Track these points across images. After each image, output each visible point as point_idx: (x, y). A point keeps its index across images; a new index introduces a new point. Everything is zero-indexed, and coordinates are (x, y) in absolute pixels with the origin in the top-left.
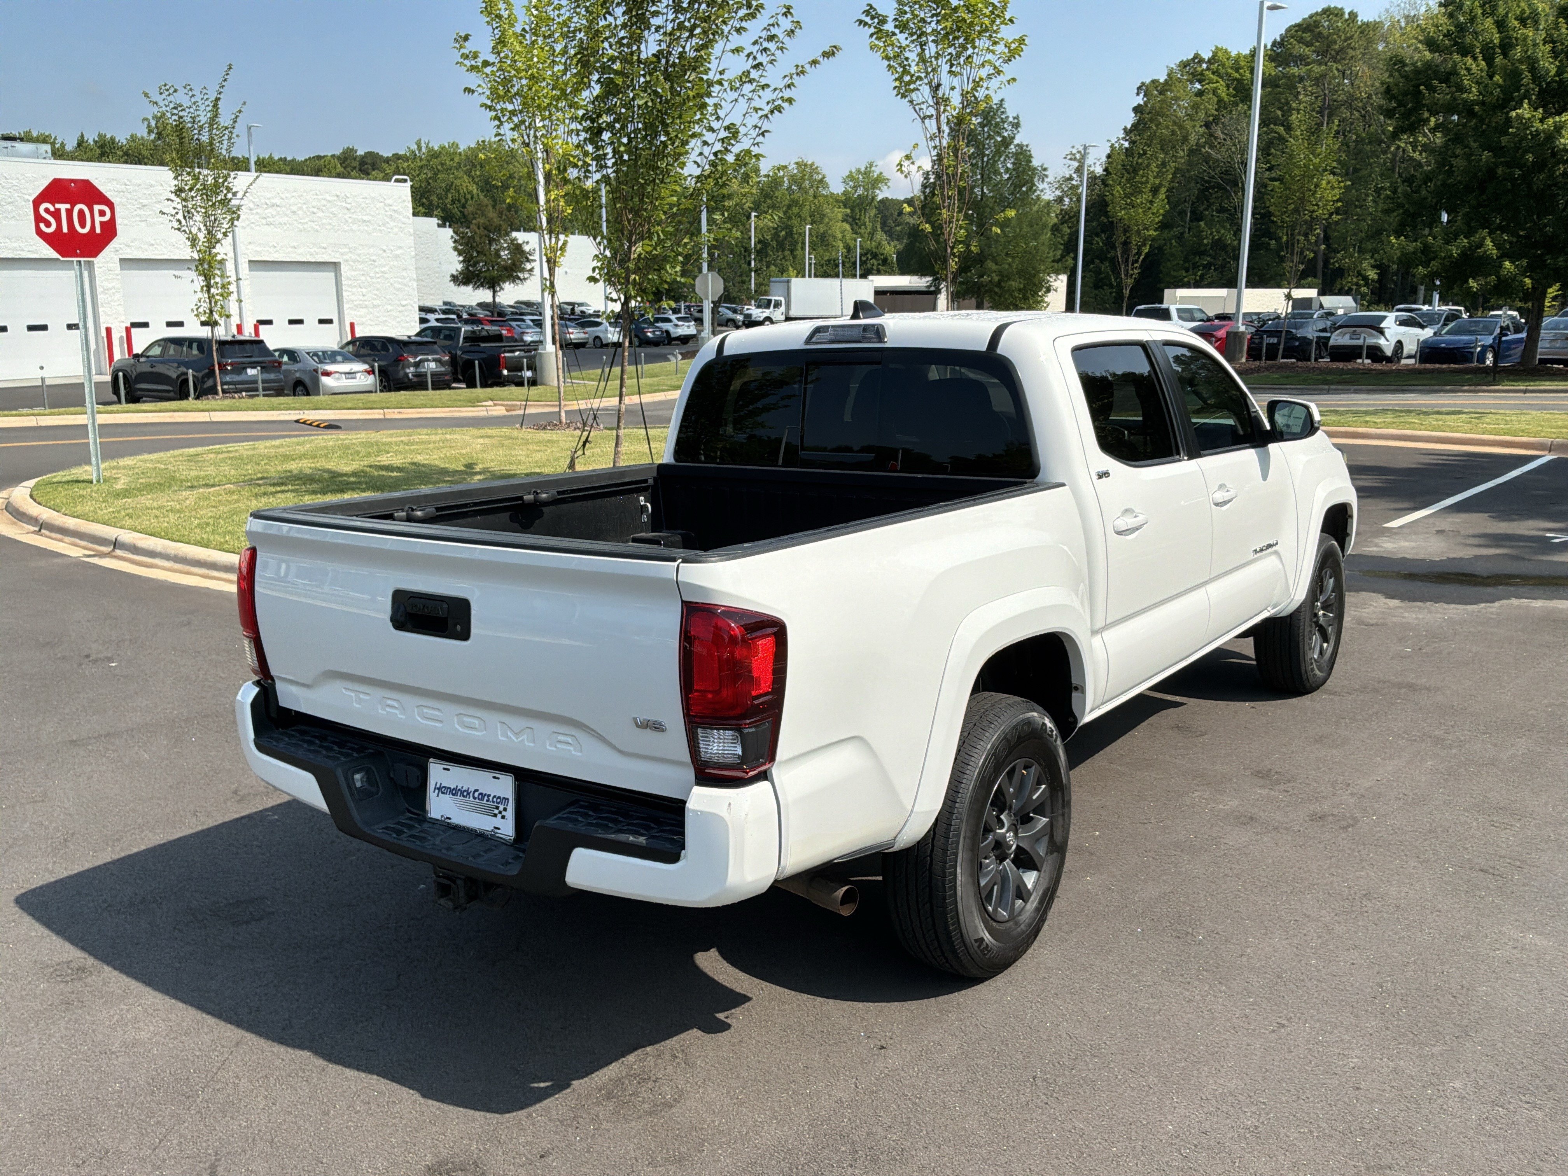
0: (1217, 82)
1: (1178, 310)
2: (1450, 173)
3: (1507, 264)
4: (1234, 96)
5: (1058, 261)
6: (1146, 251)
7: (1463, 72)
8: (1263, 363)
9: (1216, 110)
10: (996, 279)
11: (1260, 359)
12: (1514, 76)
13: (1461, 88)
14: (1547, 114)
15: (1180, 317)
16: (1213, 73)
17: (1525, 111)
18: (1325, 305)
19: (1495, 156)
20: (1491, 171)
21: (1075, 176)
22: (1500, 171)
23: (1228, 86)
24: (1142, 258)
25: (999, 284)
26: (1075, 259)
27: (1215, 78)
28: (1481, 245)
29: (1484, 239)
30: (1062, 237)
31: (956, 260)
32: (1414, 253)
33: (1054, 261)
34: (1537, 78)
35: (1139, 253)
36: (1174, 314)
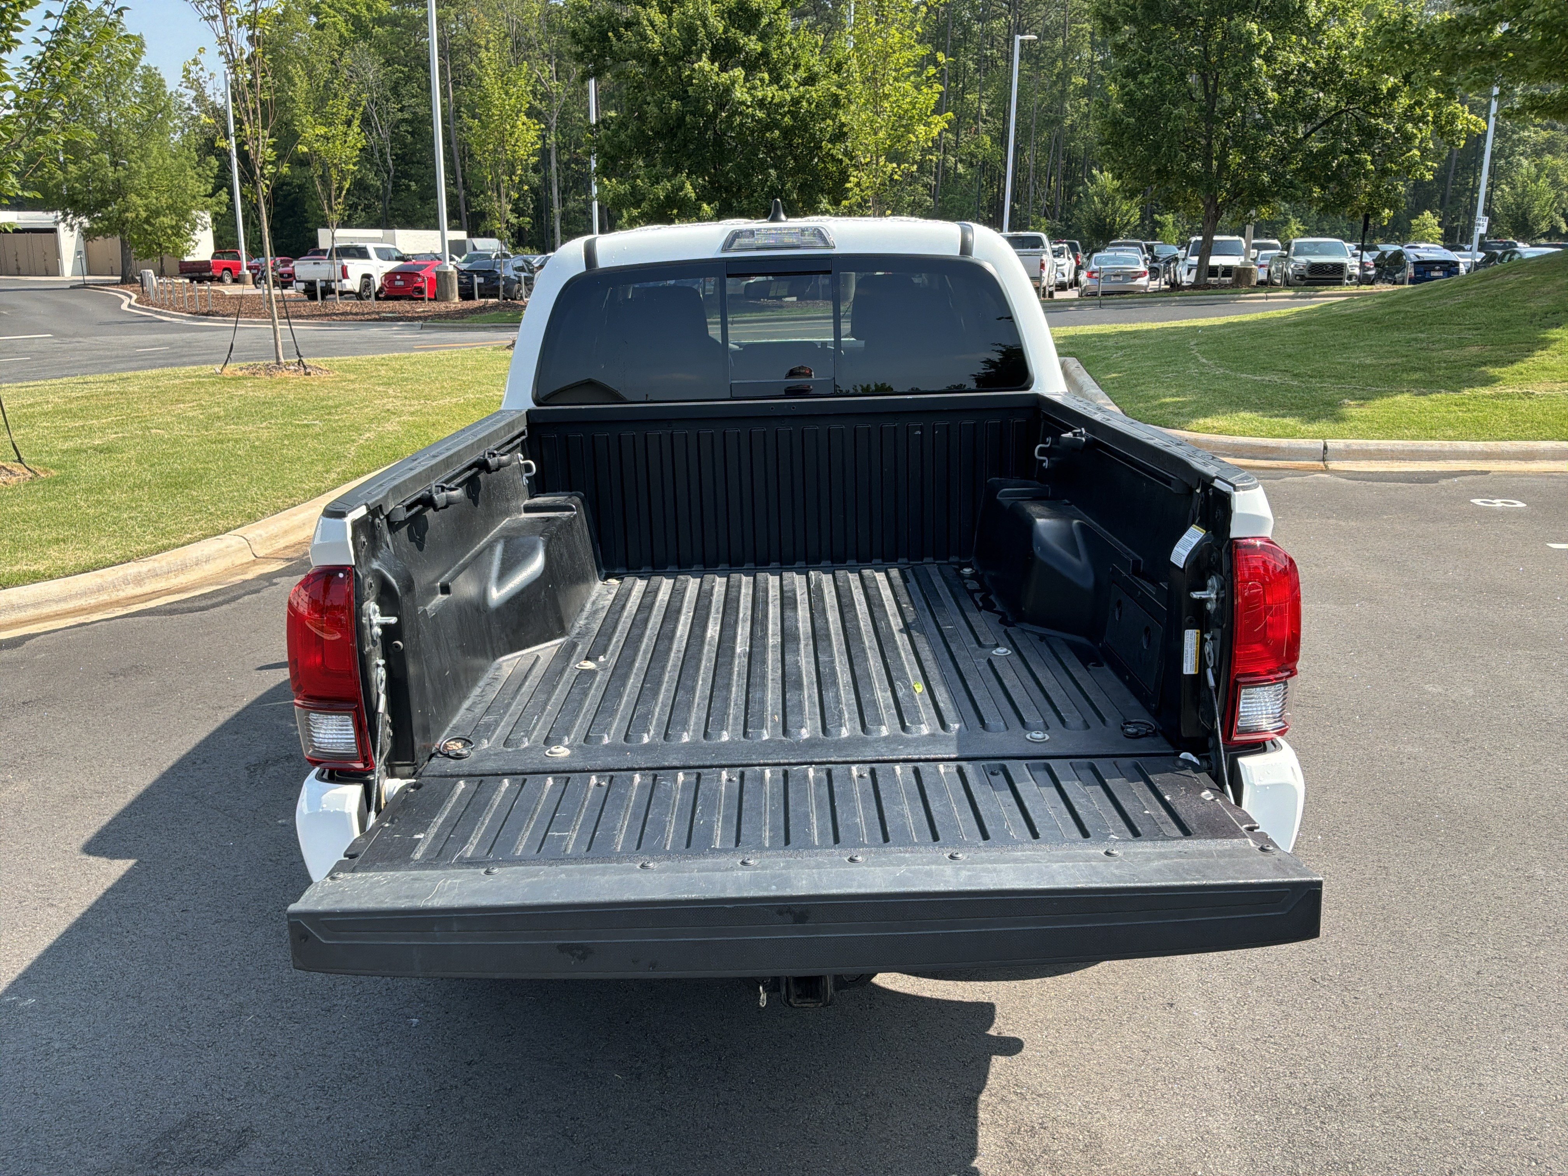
0: (334, 17)
2: (642, 118)
3: (705, 206)
4: (354, 32)
6: (347, 186)
7: (645, 22)
9: (339, 45)
11: (473, 298)
12: (690, 32)
13: (644, 38)
14: (723, 69)
16: (329, 7)
17: (704, 63)
19: (684, 105)
20: (681, 120)
22: (688, 118)
23: (346, 21)
24: (344, 192)
27: (332, 12)
28: (682, 188)
29: (684, 183)
31: (268, 182)
32: (625, 194)
34: (710, 35)
36: (372, 253)
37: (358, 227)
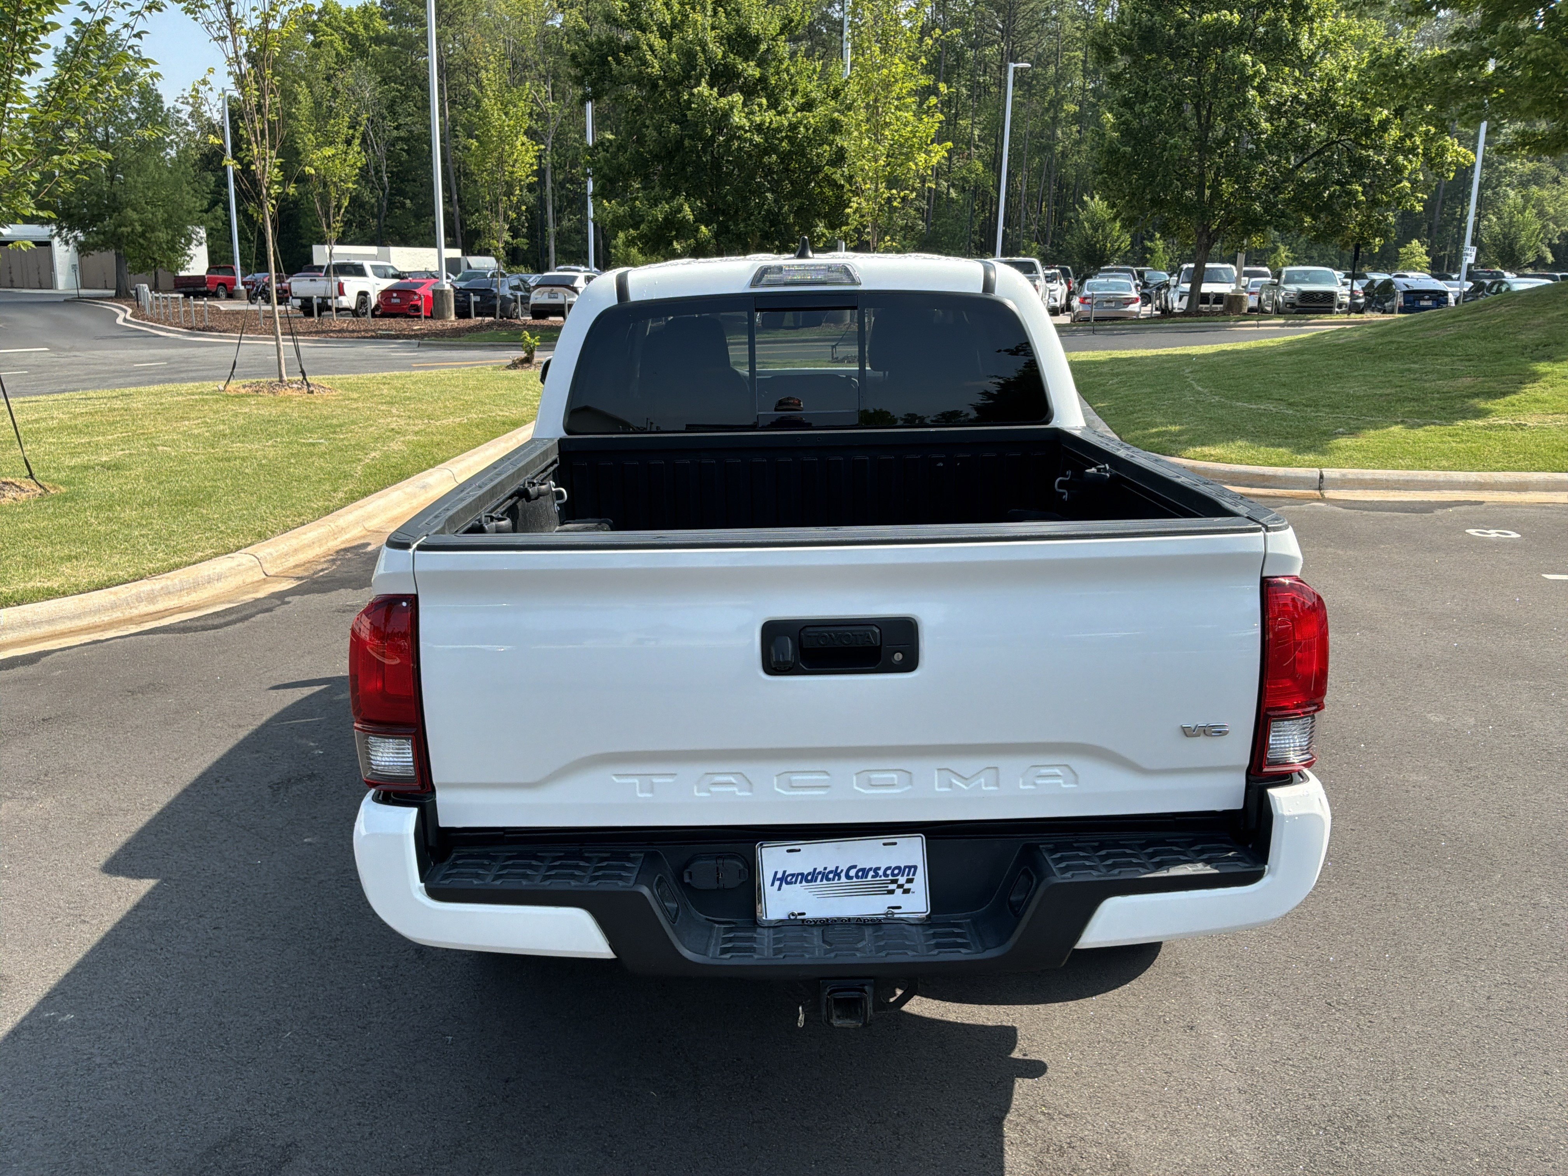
0: (332, 35)
1: (372, 267)
2: (641, 141)
3: (703, 228)
4: (351, 51)
5: (207, 211)
6: (346, 204)
7: (645, 47)
8: (475, 321)
9: (336, 63)
10: (139, 229)
11: (469, 317)
12: (689, 56)
13: (645, 63)
14: (722, 94)
15: (375, 274)
16: (327, 25)
17: (703, 88)
18: (473, 266)
19: (682, 129)
20: (679, 143)
21: (190, 121)
22: (687, 142)
23: (343, 40)
24: (343, 210)
25: (143, 235)
26: (227, 209)
27: (329, 30)
28: (680, 210)
29: (682, 205)
30: (207, 186)
31: (274, 202)
32: (624, 216)
33: (201, 211)
34: (709, 61)
35: (339, 207)
36: (369, 270)
37: (352, 243)
